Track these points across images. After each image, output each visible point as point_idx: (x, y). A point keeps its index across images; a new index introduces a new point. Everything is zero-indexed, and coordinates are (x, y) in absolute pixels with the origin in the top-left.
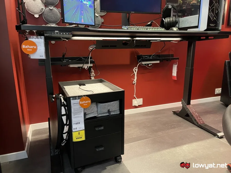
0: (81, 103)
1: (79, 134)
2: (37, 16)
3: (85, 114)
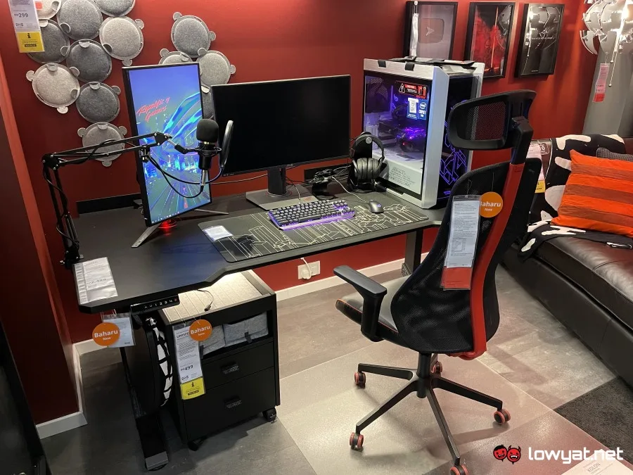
0: (192, 332)
1: (193, 385)
2: (63, 110)
3: (201, 349)
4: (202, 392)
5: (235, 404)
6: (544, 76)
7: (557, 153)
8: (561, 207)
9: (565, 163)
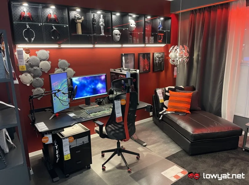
1: (67, 156)
2: (28, 85)
3: (70, 146)
4: (70, 158)
5: (79, 162)
6: (162, 71)
7: (166, 91)
8: (169, 106)
9: (168, 94)
